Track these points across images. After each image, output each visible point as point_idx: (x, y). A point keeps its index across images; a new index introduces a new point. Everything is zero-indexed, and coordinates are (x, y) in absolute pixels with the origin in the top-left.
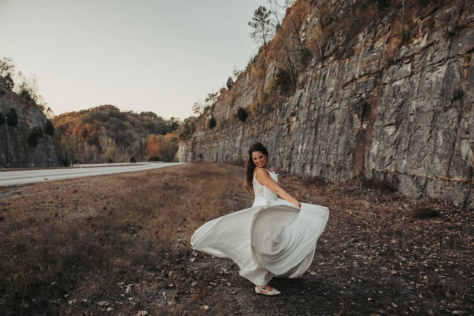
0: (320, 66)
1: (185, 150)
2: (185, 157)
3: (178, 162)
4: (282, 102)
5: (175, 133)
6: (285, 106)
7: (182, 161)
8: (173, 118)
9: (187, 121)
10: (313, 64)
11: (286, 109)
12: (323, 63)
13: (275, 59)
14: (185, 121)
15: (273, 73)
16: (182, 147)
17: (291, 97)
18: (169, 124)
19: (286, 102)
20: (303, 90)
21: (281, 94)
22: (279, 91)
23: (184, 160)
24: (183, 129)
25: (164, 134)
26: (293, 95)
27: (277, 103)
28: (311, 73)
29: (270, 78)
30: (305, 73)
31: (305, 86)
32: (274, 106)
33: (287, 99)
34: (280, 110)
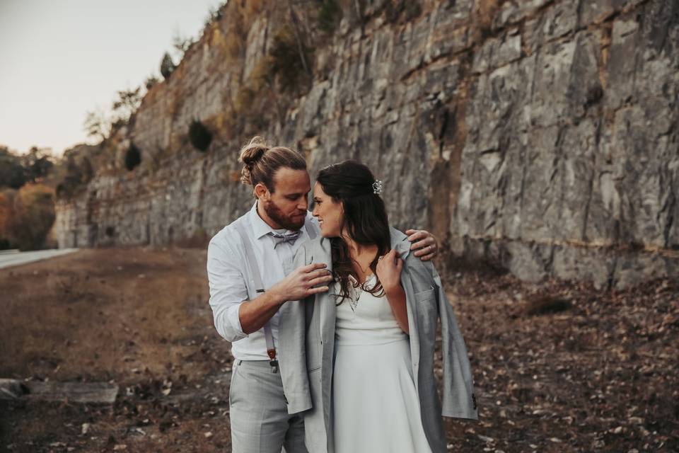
0: (357, 35)
1: (71, 221)
2: (72, 236)
3: (56, 247)
4: (286, 109)
5: (43, 183)
6: (293, 117)
7: (67, 246)
8: (35, 150)
9: (70, 154)
10: (344, 31)
11: (295, 123)
12: (363, 30)
13: (264, 13)
14: (65, 155)
15: (261, 43)
16: (64, 214)
17: (303, 99)
18: (27, 163)
19: (293, 109)
20: (326, 84)
21: (282, 91)
22: (277, 86)
23: (71, 242)
24: (64, 173)
25: (17, 184)
26: (307, 94)
27: (275, 110)
28: (341, 49)
29: (255, 55)
30: (330, 47)
31: (330, 75)
32: (268, 116)
33: (296, 101)
34: (283, 125)
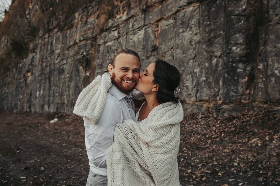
0: (47, 36)
4: (17, 64)
6: (21, 66)
10: (41, 35)
11: (22, 68)
12: (49, 34)
13: (6, 34)
15: (6, 43)
17: (25, 60)
19: (21, 63)
20: (34, 54)
21: (16, 58)
22: (13, 56)
26: (26, 58)
27: (13, 64)
28: (40, 41)
29: (4, 48)
30: (35, 42)
31: (36, 51)
32: (10, 67)
33: (22, 60)
34: (16, 69)
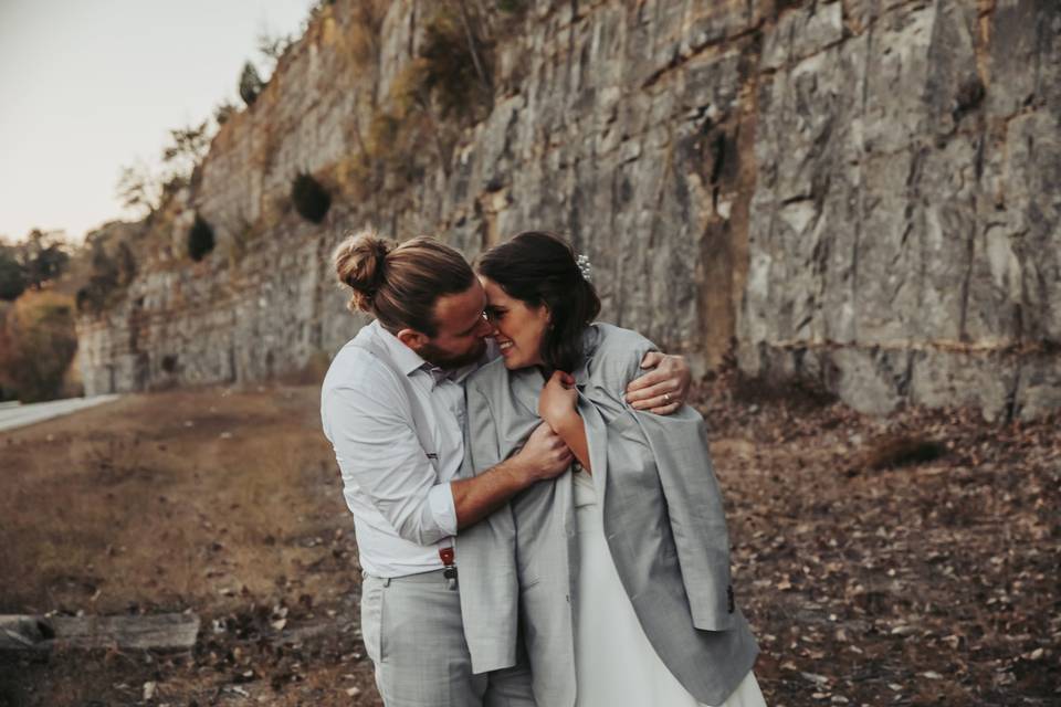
0: (566, 16)
1: (103, 349)
2: (106, 374)
3: (81, 395)
4: (452, 145)
5: (55, 289)
6: (464, 159)
7: (98, 392)
8: (37, 234)
9: (97, 239)
10: (544, 10)
11: (468, 169)
12: (575, 6)
14: (87, 240)
15: (405, 37)
16: (92, 338)
17: (480, 127)
18: (26, 257)
19: (464, 145)
20: (517, 101)
21: (444, 116)
22: (436, 108)
23: (106, 385)
24: (87, 270)
25: (12, 294)
26: (486, 118)
27: (434, 149)
28: (540, 40)
29: (396, 58)
30: (521, 39)
31: (524, 85)
32: (423, 160)
33: (468, 131)
34: (448, 173)
